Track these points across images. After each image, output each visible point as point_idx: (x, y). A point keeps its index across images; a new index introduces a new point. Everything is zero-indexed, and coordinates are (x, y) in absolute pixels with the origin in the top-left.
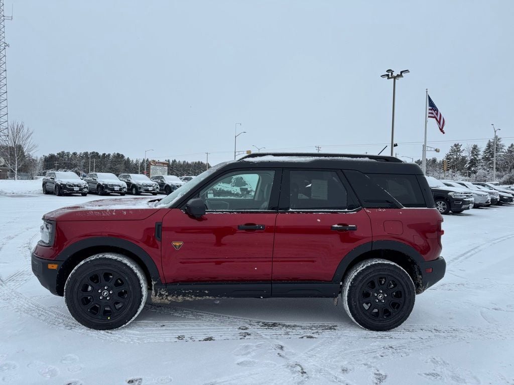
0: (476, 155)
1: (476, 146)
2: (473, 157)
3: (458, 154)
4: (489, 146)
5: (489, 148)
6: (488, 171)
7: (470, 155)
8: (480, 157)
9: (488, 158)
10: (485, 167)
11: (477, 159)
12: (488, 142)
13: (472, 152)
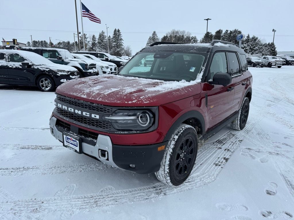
0: (95, 40)
1: (94, 36)
2: (93, 42)
3: (85, 39)
4: (100, 36)
5: (100, 37)
6: (101, 50)
7: (92, 41)
8: (96, 42)
9: (100, 43)
10: (100, 48)
11: (96, 43)
12: (99, 34)
13: (93, 39)
